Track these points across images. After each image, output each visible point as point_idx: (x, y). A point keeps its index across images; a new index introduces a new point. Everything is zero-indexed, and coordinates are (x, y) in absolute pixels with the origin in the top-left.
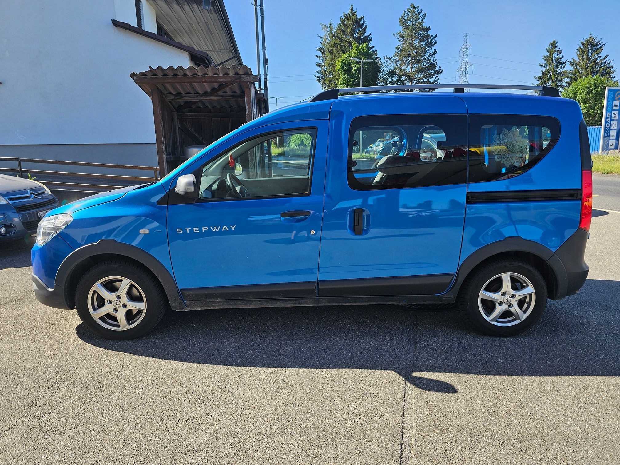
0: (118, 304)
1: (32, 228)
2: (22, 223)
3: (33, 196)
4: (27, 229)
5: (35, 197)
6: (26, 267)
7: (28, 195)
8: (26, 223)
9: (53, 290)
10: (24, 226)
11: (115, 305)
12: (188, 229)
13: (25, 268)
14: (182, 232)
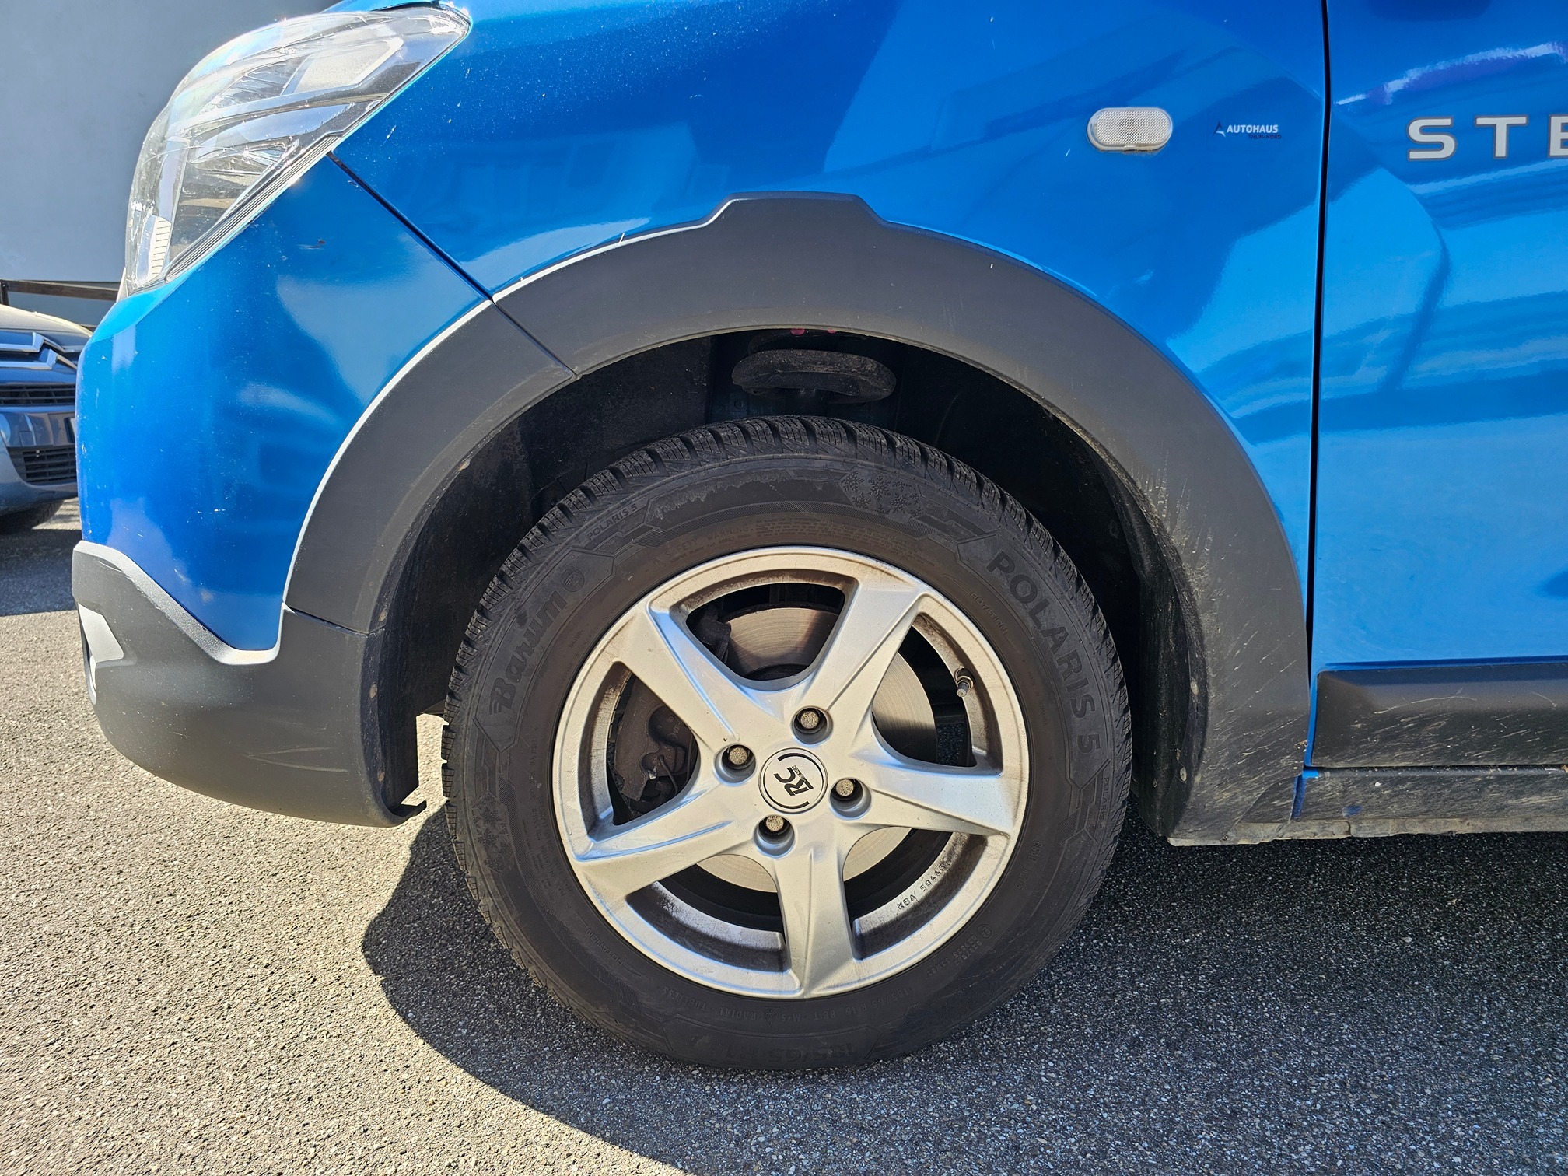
0: (804, 785)
1: (44, 474)
2: (9, 449)
3: (52, 356)
4: (29, 475)
5: (58, 361)
6: (21, 617)
7: (34, 348)
8: (24, 453)
9: (267, 656)
10: (15, 465)
11: (778, 791)
12: (1501, 124)
13: (14, 618)
14: (1450, 145)
